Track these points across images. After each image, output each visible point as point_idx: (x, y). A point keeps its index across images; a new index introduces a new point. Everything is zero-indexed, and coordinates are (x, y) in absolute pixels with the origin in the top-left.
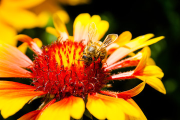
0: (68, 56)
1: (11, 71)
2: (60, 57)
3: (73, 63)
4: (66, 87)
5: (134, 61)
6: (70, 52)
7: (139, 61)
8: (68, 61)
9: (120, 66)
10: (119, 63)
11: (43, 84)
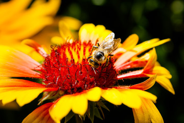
0: (78, 53)
1: (20, 71)
3: (84, 58)
4: (78, 82)
5: (142, 62)
6: (80, 49)
7: (147, 61)
8: (79, 57)
9: (129, 67)
11: (54, 81)
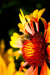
0: (29, 51)
2: (29, 54)
4: (43, 52)
6: (27, 50)
8: (31, 51)
10: (32, 28)
11: (41, 62)
